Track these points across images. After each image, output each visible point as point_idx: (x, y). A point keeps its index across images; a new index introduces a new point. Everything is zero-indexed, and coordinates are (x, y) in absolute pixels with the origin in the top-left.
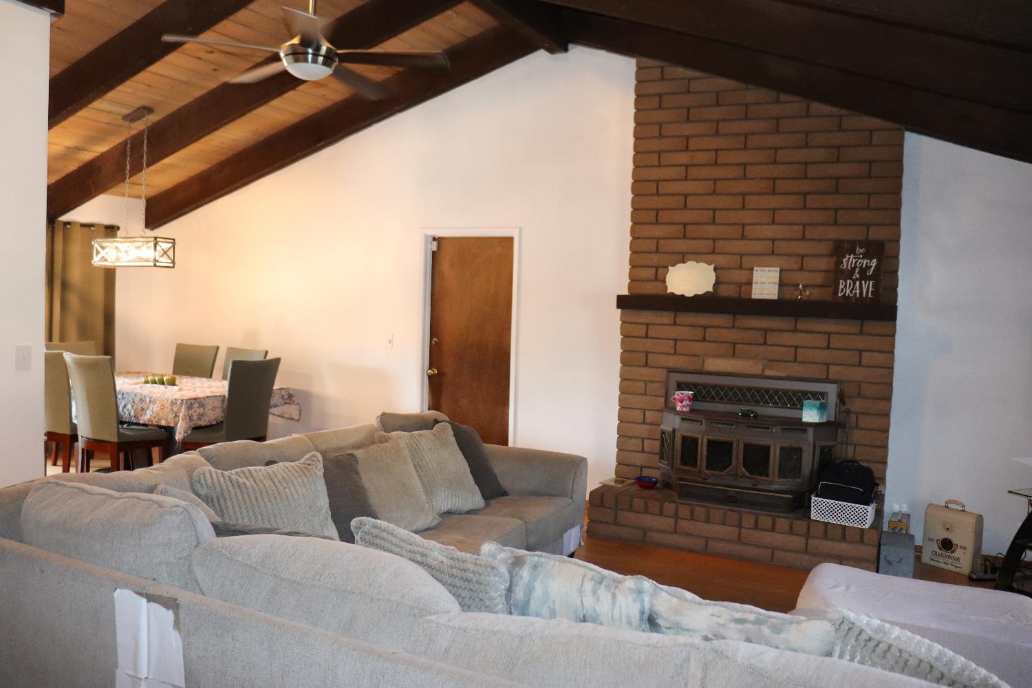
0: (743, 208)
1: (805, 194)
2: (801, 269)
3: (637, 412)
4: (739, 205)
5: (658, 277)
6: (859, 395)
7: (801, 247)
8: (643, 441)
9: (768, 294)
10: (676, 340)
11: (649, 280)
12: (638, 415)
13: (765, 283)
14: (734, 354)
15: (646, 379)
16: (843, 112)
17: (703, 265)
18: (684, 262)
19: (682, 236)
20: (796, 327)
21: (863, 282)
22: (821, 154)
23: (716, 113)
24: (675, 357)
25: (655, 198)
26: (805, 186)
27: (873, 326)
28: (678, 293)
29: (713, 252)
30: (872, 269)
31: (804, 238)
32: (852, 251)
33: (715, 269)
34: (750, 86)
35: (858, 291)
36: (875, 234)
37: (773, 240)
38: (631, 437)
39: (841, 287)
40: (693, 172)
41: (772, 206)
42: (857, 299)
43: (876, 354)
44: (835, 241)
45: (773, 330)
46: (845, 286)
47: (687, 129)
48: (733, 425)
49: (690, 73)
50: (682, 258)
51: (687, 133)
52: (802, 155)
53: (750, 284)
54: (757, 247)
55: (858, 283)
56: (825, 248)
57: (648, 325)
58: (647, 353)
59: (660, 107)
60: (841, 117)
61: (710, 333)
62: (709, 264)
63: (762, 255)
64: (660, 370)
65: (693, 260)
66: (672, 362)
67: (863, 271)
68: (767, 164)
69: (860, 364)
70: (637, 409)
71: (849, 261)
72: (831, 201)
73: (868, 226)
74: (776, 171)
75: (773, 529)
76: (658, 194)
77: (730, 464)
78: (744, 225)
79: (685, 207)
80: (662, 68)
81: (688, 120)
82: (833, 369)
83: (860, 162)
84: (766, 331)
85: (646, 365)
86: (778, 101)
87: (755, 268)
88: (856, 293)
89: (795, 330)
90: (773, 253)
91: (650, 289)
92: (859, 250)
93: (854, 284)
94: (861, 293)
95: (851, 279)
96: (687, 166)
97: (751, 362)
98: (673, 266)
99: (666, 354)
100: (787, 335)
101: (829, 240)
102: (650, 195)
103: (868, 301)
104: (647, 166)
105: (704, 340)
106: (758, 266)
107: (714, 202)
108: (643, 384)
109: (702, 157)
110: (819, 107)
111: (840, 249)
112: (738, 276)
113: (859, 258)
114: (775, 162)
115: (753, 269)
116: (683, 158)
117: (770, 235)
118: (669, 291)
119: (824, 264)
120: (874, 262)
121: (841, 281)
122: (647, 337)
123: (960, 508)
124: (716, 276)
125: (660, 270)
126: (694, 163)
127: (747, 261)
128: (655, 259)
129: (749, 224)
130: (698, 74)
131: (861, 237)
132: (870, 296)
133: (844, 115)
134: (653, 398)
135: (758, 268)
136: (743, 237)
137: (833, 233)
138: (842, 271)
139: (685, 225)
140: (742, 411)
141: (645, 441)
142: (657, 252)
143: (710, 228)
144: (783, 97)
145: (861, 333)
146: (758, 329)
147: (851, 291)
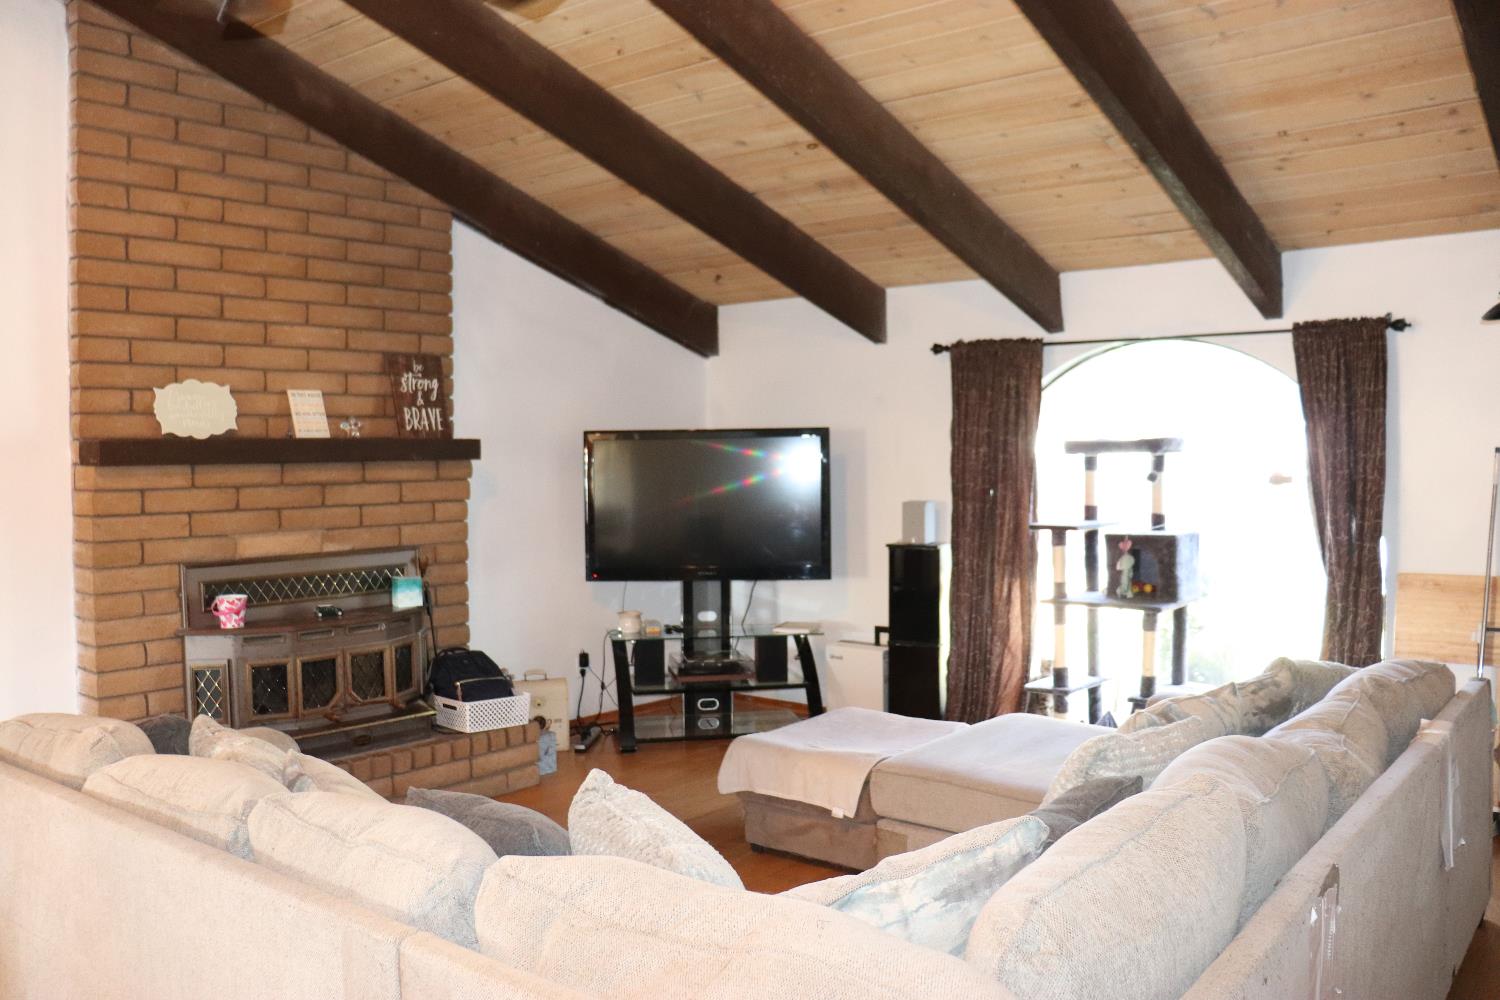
0: (265, 297)
1: (346, 284)
2: (346, 393)
3: (132, 647)
4: (259, 293)
5: (135, 407)
6: (436, 562)
7: (345, 361)
8: (146, 697)
9: (317, 431)
10: (190, 514)
11: (121, 413)
12: (134, 654)
13: (309, 414)
14: (280, 526)
15: (143, 587)
16: (389, 175)
17: (211, 387)
18: (176, 380)
19: (172, 336)
20: (364, 476)
21: (429, 410)
22: (364, 229)
23: (222, 138)
24: (191, 542)
25: (123, 267)
26: (347, 272)
27: (449, 468)
28: (181, 433)
29: (223, 365)
30: (435, 393)
31: (347, 348)
32: (409, 369)
33: (232, 392)
34: (270, 107)
35: (426, 423)
36: (430, 346)
37: (308, 349)
38: (122, 696)
39: (407, 417)
40: (188, 230)
41: (305, 298)
42: (427, 434)
43: (449, 505)
44: (385, 354)
45: (334, 484)
46: (411, 416)
47: (178, 155)
48: (331, 631)
49: (179, 60)
50: (175, 373)
51: (178, 161)
52: (344, 227)
53: (286, 415)
54: (288, 358)
55: (424, 411)
56: (373, 363)
57: (142, 491)
58: (142, 542)
59: (126, 105)
60: (385, 181)
61: (247, 497)
62: (222, 384)
63: (296, 371)
64: (167, 567)
65: (194, 377)
66: (190, 550)
67: (427, 394)
68: (296, 232)
69: (433, 521)
70: (132, 643)
71: (409, 382)
72: (381, 297)
73: (420, 334)
74: (312, 245)
75: (433, 763)
76: (127, 259)
77: (334, 692)
78: (266, 324)
79: (175, 288)
80: (129, 36)
81: (176, 139)
82: (406, 531)
83: (408, 247)
84: (323, 485)
85: (142, 563)
86: (307, 140)
87: (289, 392)
88: (424, 426)
89: (364, 481)
90: (308, 369)
91: (128, 428)
92: (417, 367)
93: (420, 412)
94: (430, 425)
95: (416, 406)
96: (176, 218)
97: (305, 536)
98: (162, 387)
99: (174, 538)
100: (353, 489)
101: (377, 352)
102: (113, 260)
103: (439, 436)
104: (106, 207)
105: (237, 508)
106: (293, 388)
107: (225, 284)
108: (138, 598)
109: (203, 208)
110: (358, 161)
111: (393, 365)
112: (267, 404)
113: (418, 378)
114: (307, 232)
115: (284, 393)
116: (171, 203)
117: (304, 341)
118: (165, 430)
119: (373, 385)
120: (435, 384)
121: (406, 409)
122: (143, 512)
123: (542, 677)
124: (238, 404)
125: (137, 395)
126: (189, 213)
127: (276, 381)
128: (129, 376)
129: (274, 323)
130: (192, 65)
131: (413, 350)
132: (440, 428)
133: (390, 180)
134: (158, 617)
135: (295, 392)
136: (266, 343)
137: (385, 342)
138: (402, 396)
139: (177, 317)
140: (321, 610)
141: (151, 697)
142: (130, 362)
143: (218, 325)
144: (316, 136)
145: (438, 478)
146: (313, 484)
147: (419, 423)
